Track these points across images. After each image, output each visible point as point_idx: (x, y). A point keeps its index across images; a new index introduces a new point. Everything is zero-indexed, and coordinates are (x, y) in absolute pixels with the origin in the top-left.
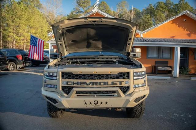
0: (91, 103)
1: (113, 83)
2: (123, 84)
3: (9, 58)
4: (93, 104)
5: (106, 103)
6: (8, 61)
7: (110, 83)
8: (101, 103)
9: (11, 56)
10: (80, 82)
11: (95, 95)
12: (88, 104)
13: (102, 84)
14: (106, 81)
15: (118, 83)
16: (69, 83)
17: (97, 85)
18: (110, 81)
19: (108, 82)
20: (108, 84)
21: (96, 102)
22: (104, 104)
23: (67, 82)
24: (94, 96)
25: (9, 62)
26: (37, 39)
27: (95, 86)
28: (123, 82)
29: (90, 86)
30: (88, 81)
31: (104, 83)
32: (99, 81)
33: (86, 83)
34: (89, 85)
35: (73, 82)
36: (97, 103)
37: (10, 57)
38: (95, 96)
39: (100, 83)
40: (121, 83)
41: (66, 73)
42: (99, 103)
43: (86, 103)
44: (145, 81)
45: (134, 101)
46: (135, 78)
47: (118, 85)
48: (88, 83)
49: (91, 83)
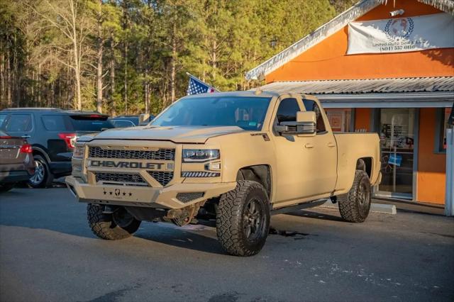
0: (111, 193)
1: (148, 165)
2: (164, 168)
4: (114, 194)
5: (130, 194)
7: (144, 165)
8: (124, 194)
11: (125, 183)
12: (108, 193)
13: (134, 165)
14: (139, 161)
15: (156, 166)
16: (95, 163)
18: (144, 162)
19: (141, 164)
20: (141, 167)
21: (117, 192)
22: (127, 194)
23: (92, 162)
28: (163, 164)
30: (116, 161)
31: (137, 163)
32: (130, 161)
33: (113, 163)
34: (117, 166)
35: (99, 162)
36: (119, 194)
38: (124, 185)
39: (131, 163)
40: (159, 166)
41: (94, 148)
42: (121, 194)
43: (105, 193)
44: (207, 167)
45: (177, 197)
46: (185, 160)
47: (156, 169)
48: (116, 163)
49: (120, 163)
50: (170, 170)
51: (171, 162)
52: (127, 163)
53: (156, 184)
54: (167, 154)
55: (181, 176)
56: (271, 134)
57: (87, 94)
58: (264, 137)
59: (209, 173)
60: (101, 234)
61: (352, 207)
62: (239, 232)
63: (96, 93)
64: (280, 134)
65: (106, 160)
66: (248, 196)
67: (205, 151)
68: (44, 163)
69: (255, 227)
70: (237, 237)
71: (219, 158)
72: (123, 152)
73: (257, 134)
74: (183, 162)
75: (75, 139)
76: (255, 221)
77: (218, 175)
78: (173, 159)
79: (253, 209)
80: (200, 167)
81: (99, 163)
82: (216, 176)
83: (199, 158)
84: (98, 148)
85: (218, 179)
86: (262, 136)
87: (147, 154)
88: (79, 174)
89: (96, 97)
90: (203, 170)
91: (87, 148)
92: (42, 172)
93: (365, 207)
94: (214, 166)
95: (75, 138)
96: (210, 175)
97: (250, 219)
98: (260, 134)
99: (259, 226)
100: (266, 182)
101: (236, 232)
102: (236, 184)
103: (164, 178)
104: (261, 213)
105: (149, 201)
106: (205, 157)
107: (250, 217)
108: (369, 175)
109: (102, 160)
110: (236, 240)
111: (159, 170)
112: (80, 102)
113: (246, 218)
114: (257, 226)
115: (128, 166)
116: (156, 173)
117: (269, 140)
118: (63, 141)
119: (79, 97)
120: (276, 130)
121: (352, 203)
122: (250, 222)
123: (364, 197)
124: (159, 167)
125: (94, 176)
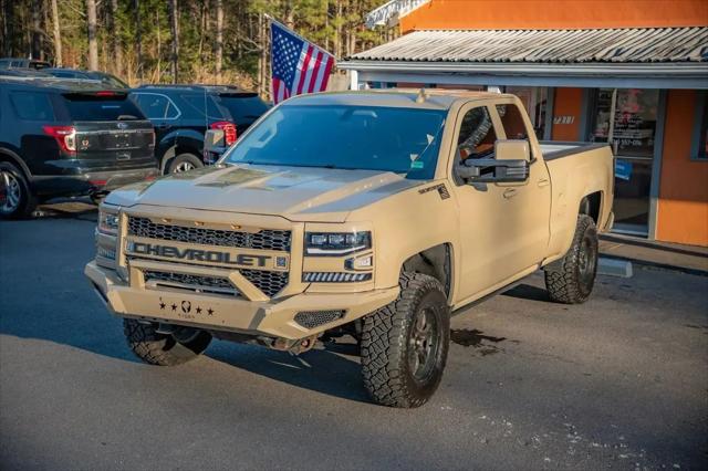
0: (174, 307)
1: (241, 259)
2: (271, 266)
3: (177, 133)
4: (179, 310)
5: (210, 312)
6: (173, 148)
7: (233, 258)
8: (199, 310)
9: (185, 123)
10: (164, 248)
11: (198, 288)
12: (168, 307)
13: (214, 257)
14: (223, 249)
15: (256, 261)
16: (140, 248)
17: (202, 260)
18: (234, 252)
19: (227, 255)
20: (227, 261)
21: (186, 306)
22: (204, 311)
23: (136, 245)
24: (194, 290)
25: (178, 152)
26: (301, 44)
27: (195, 261)
28: (269, 257)
29: (186, 259)
30: (182, 247)
31: (219, 254)
32: (206, 248)
33: (175, 251)
34: (183, 256)
36: (189, 309)
37: (183, 128)
38: (197, 291)
39: (210, 253)
40: (262, 260)
41: (137, 219)
42: (193, 310)
43: (163, 306)
44: (349, 264)
45: (295, 319)
46: (310, 251)
47: (255, 265)
48: (181, 251)
49: (187, 251)
50: (282, 269)
51: (283, 254)
52: (202, 253)
53: (257, 296)
54: (276, 240)
55: (303, 281)
56: (450, 184)
57: (68, 12)
58: (440, 191)
59: (353, 275)
60: (149, 359)
61: (569, 281)
62: (403, 373)
63: (85, 12)
64: (466, 181)
65: (162, 243)
66: (416, 306)
67: (344, 235)
68: (19, 176)
69: (426, 353)
70: (398, 381)
71: (370, 246)
72: (193, 231)
73: (428, 190)
74: (306, 254)
75: (72, 136)
76: (425, 344)
77: (368, 277)
78: (288, 249)
79: (424, 322)
80: (337, 265)
81: (148, 248)
82: (364, 280)
83: (335, 247)
84: (146, 220)
85: (367, 285)
86: (436, 191)
87: (239, 238)
88: (110, 263)
89: (86, 19)
90: (343, 270)
91: (125, 219)
92: (16, 193)
93: (587, 276)
94: (360, 263)
95: (73, 134)
96: (354, 278)
97: (418, 342)
98: (434, 188)
99: (432, 351)
100: (442, 271)
101: (397, 373)
102: (398, 290)
103: (272, 284)
104: (435, 328)
105: (246, 327)
106: (345, 245)
107: (418, 339)
108: (596, 220)
109: (154, 242)
110: (398, 387)
111: (262, 268)
112: (57, 28)
113: (413, 341)
114: (429, 349)
115: (204, 257)
116: (257, 273)
117: (449, 197)
118: (52, 139)
119: (56, 18)
120: (458, 174)
121: (569, 276)
122: (417, 346)
123: (586, 260)
124: (262, 263)
125: (141, 275)
